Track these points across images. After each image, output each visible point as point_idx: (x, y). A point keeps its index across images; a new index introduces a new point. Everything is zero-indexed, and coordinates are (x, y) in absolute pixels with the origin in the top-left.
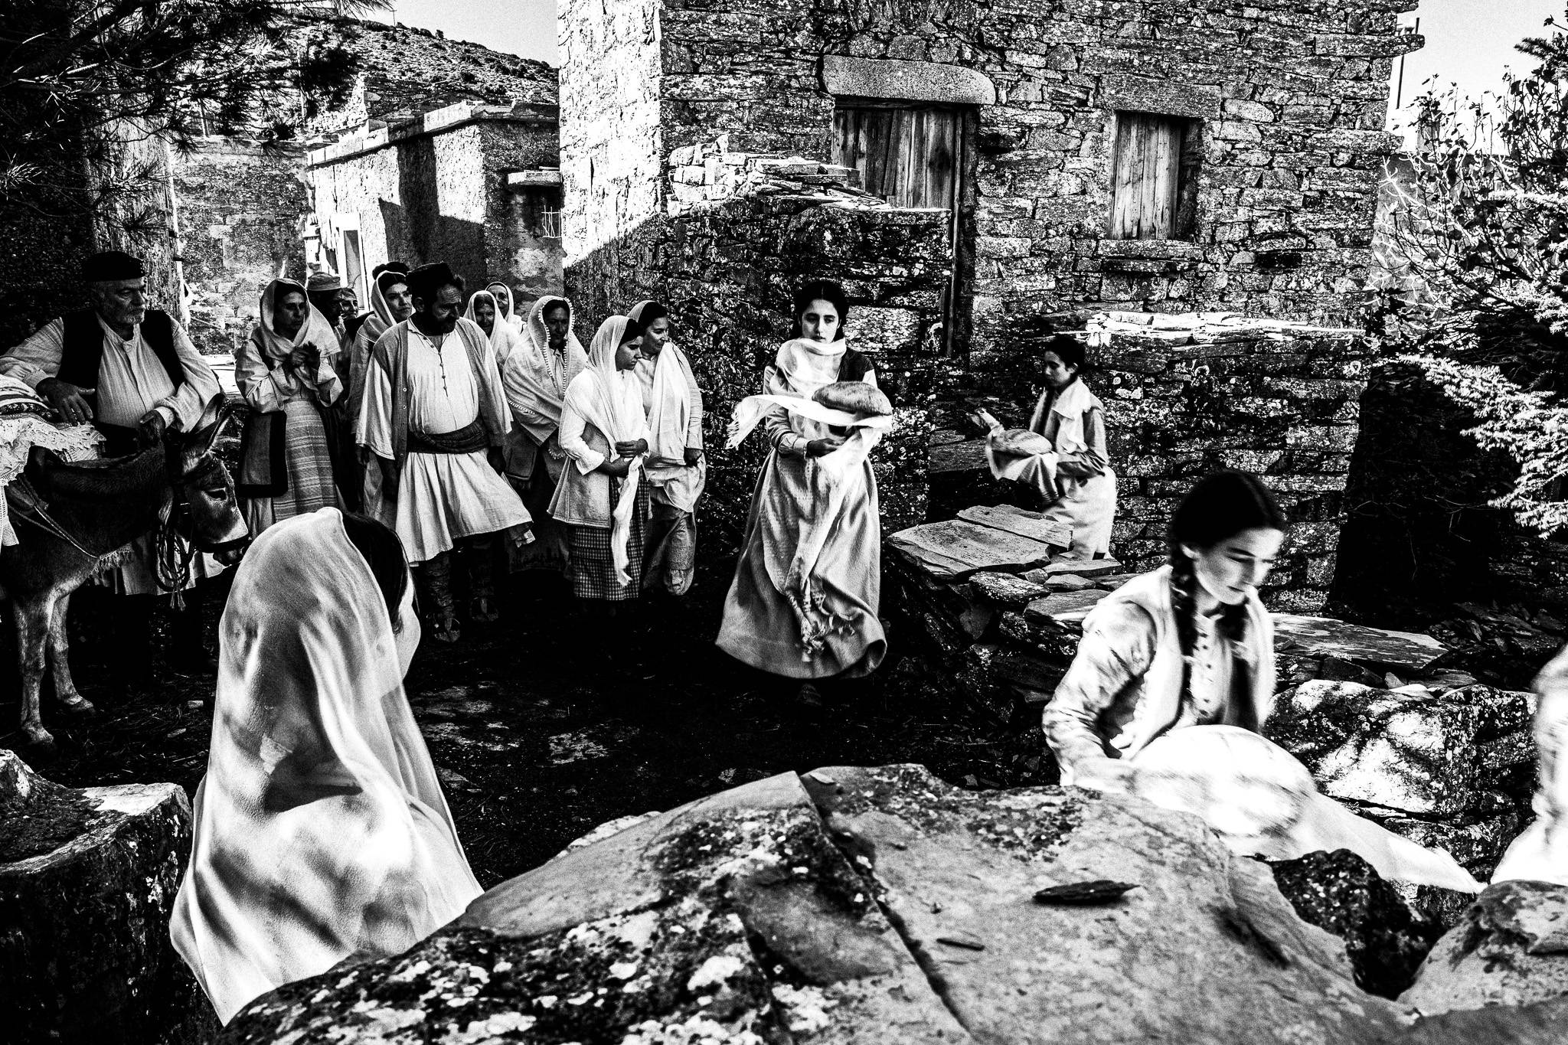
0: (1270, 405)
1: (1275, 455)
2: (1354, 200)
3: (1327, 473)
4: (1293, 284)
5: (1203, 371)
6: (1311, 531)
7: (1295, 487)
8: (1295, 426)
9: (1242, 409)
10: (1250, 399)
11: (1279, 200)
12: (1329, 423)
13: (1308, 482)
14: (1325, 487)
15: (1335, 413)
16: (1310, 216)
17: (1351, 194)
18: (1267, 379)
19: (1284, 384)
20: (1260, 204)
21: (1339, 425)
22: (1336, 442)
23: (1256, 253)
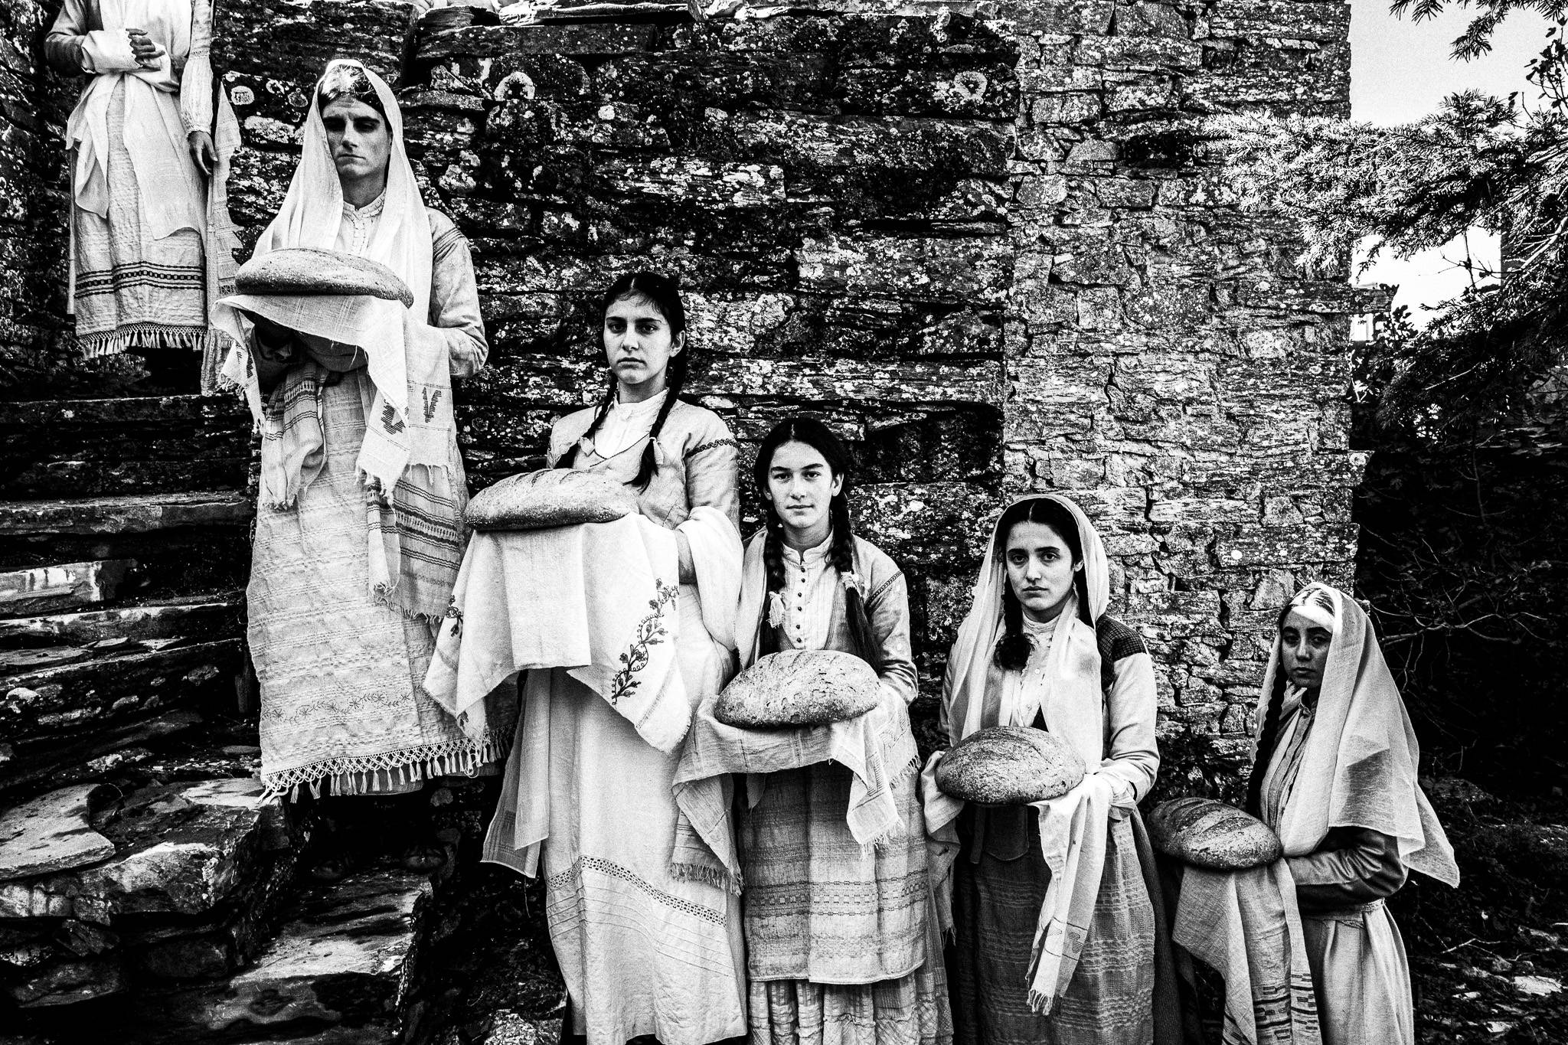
0: (732, 179)
1: (770, 308)
2: (1304, 52)
3: (937, 358)
4: (1200, 196)
5: (516, 87)
6: (916, 506)
7: (846, 389)
8: (819, 235)
9: (649, 187)
10: (670, 163)
11: (1153, 55)
12: (922, 229)
13: (882, 379)
14: (935, 392)
15: (935, 204)
16: (1218, 81)
17: (1295, 44)
18: (718, 116)
19: (767, 129)
20: (1115, 61)
21: (953, 235)
22: (947, 278)
23: (1118, 143)
